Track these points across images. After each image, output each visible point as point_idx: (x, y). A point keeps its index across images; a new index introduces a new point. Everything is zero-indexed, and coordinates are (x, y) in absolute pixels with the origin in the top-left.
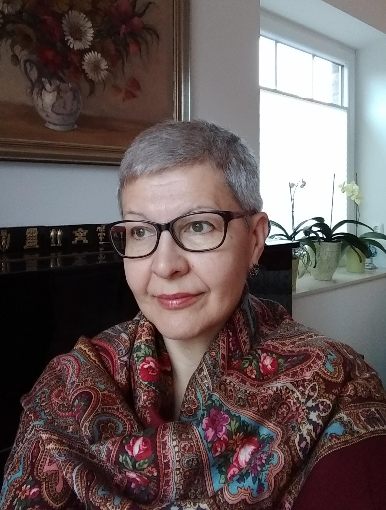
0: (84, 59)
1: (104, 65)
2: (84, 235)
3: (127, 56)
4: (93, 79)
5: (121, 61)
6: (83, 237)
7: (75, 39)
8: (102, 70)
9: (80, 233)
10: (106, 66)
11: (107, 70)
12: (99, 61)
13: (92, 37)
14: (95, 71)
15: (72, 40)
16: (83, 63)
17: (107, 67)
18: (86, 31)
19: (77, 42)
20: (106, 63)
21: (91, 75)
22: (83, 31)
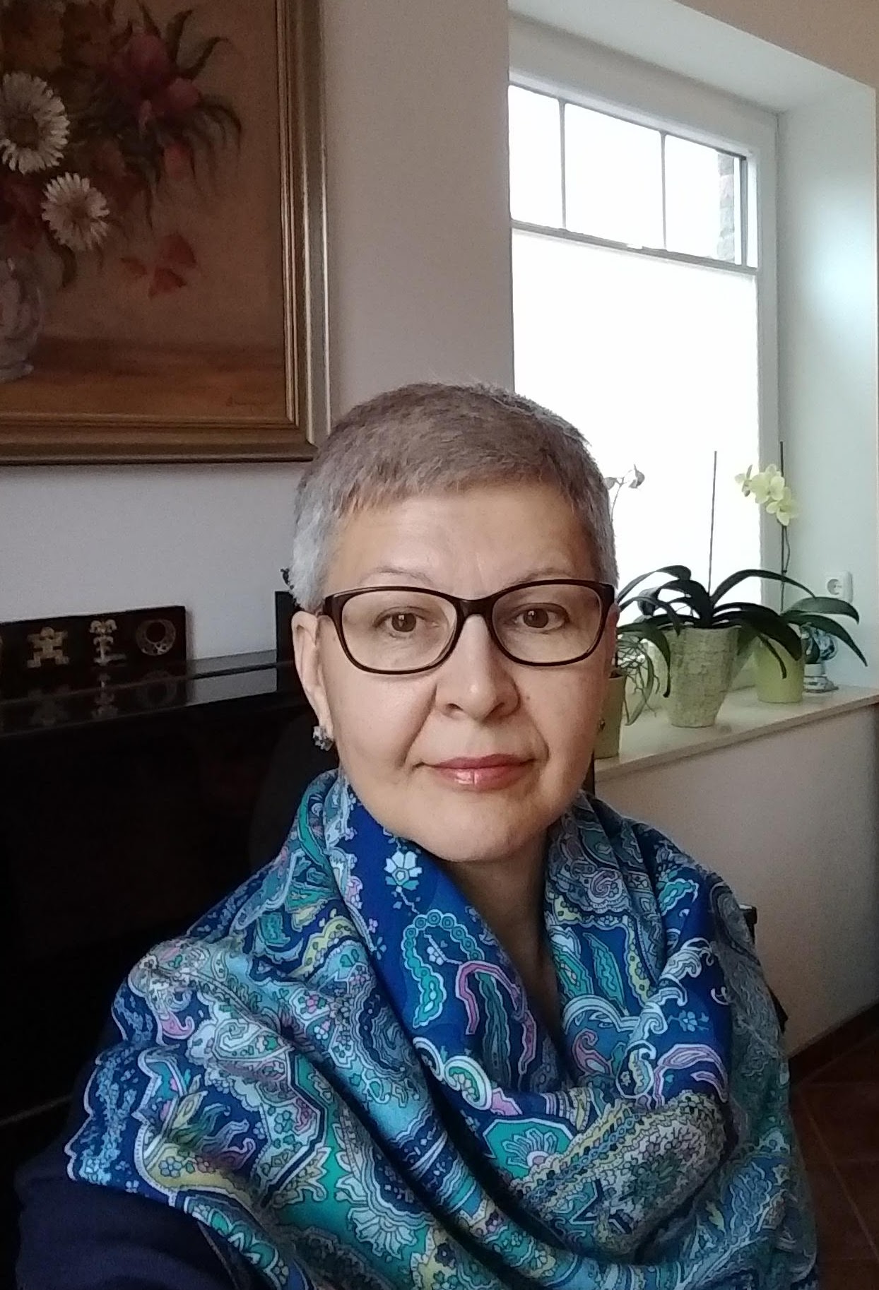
0: (47, 195)
1: (98, 206)
2: (57, 645)
3: (158, 179)
4: (69, 245)
5: (143, 193)
6: (55, 648)
7: (21, 146)
8: (94, 220)
9: (47, 639)
10: (103, 209)
11: (106, 219)
12: (86, 198)
13: (66, 137)
14: (75, 223)
15: (12, 148)
16: (44, 206)
17: (107, 212)
18: (49, 122)
19: (28, 153)
20: (104, 203)
21: (65, 235)
22: (41, 124)
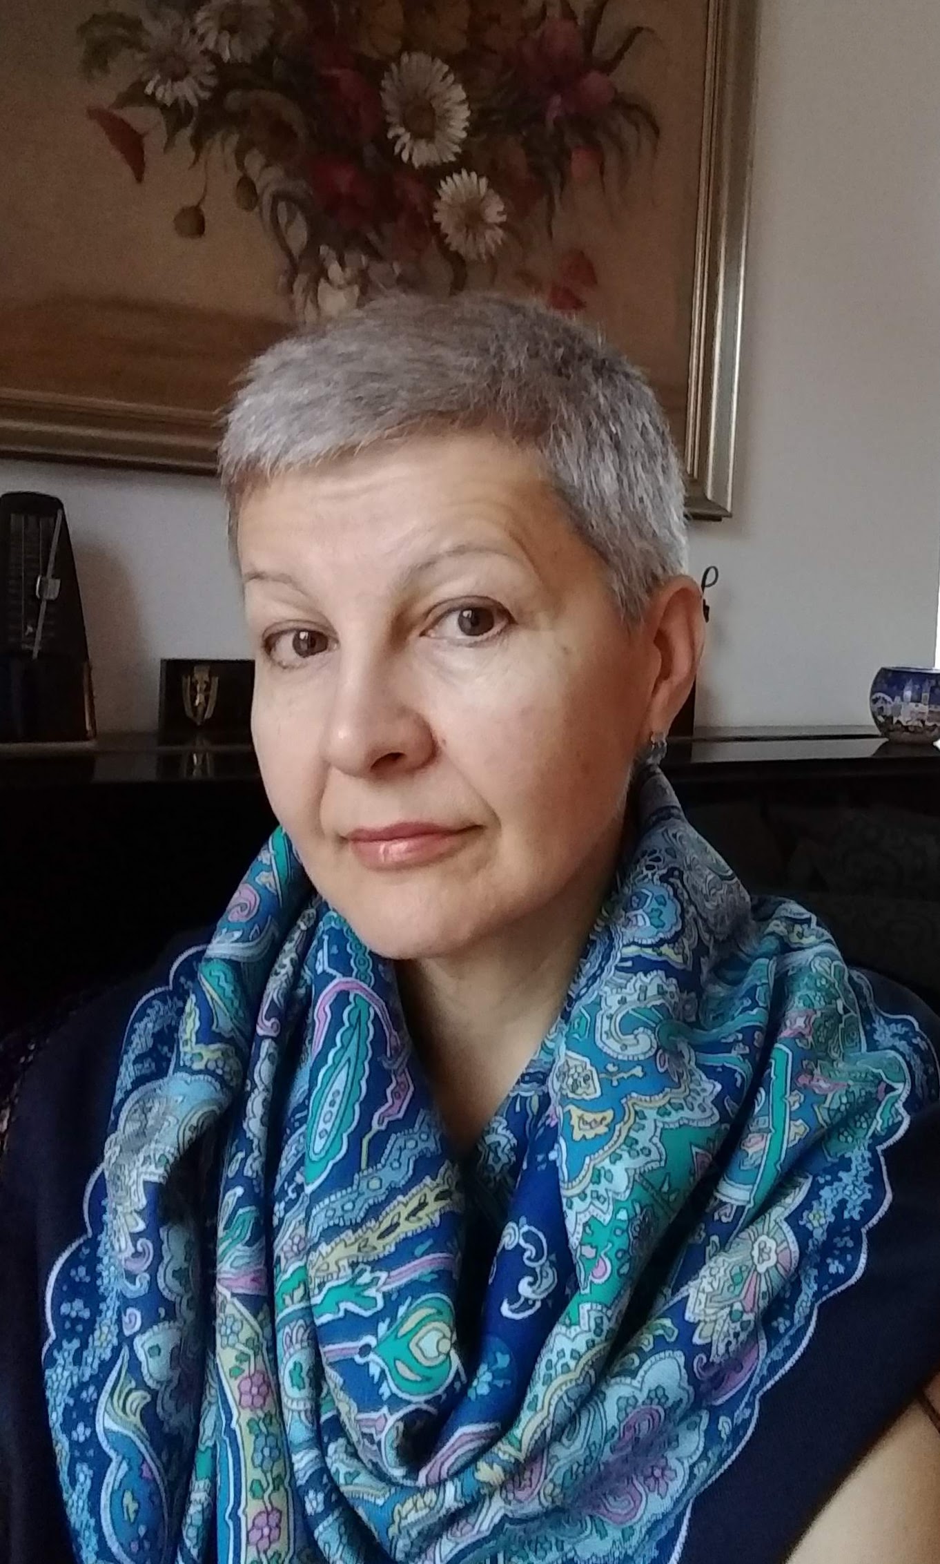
0: (440, 191)
1: (495, 210)
3: (562, 186)
5: (545, 200)
7: (416, 136)
8: (490, 226)
11: (501, 225)
12: (482, 200)
13: (465, 129)
14: (468, 227)
15: (406, 138)
16: (437, 205)
17: (504, 218)
18: (448, 111)
19: (422, 144)
20: (501, 208)
21: (456, 241)
22: (438, 112)
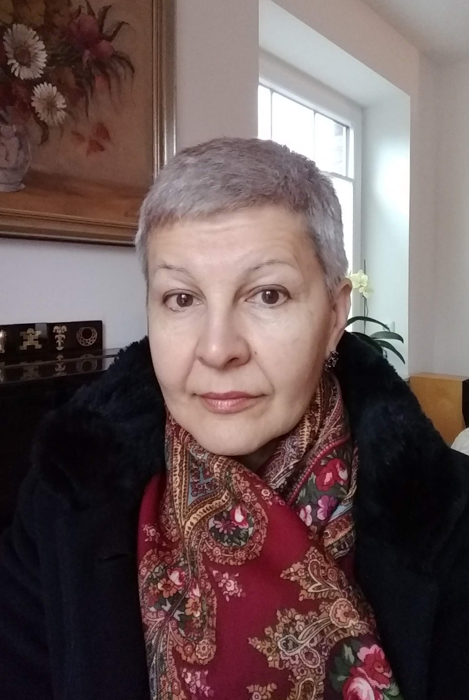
0: (34, 92)
1: (61, 102)
2: (36, 338)
3: (92, 92)
4: (46, 121)
5: (84, 99)
6: (35, 340)
7: (22, 64)
8: (58, 110)
9: (31, 335)
10: (64, 104)
11: (64, 110)
12: (54, 97)
13: (45, 63)
14: (48, 109)
15: (17, 65)
16: (33, 98)
17: (65, 106)
18: (36, 53)
19: (25, 68)
20: (64, 101)
21: (44, 116)
22: (32, 54)
